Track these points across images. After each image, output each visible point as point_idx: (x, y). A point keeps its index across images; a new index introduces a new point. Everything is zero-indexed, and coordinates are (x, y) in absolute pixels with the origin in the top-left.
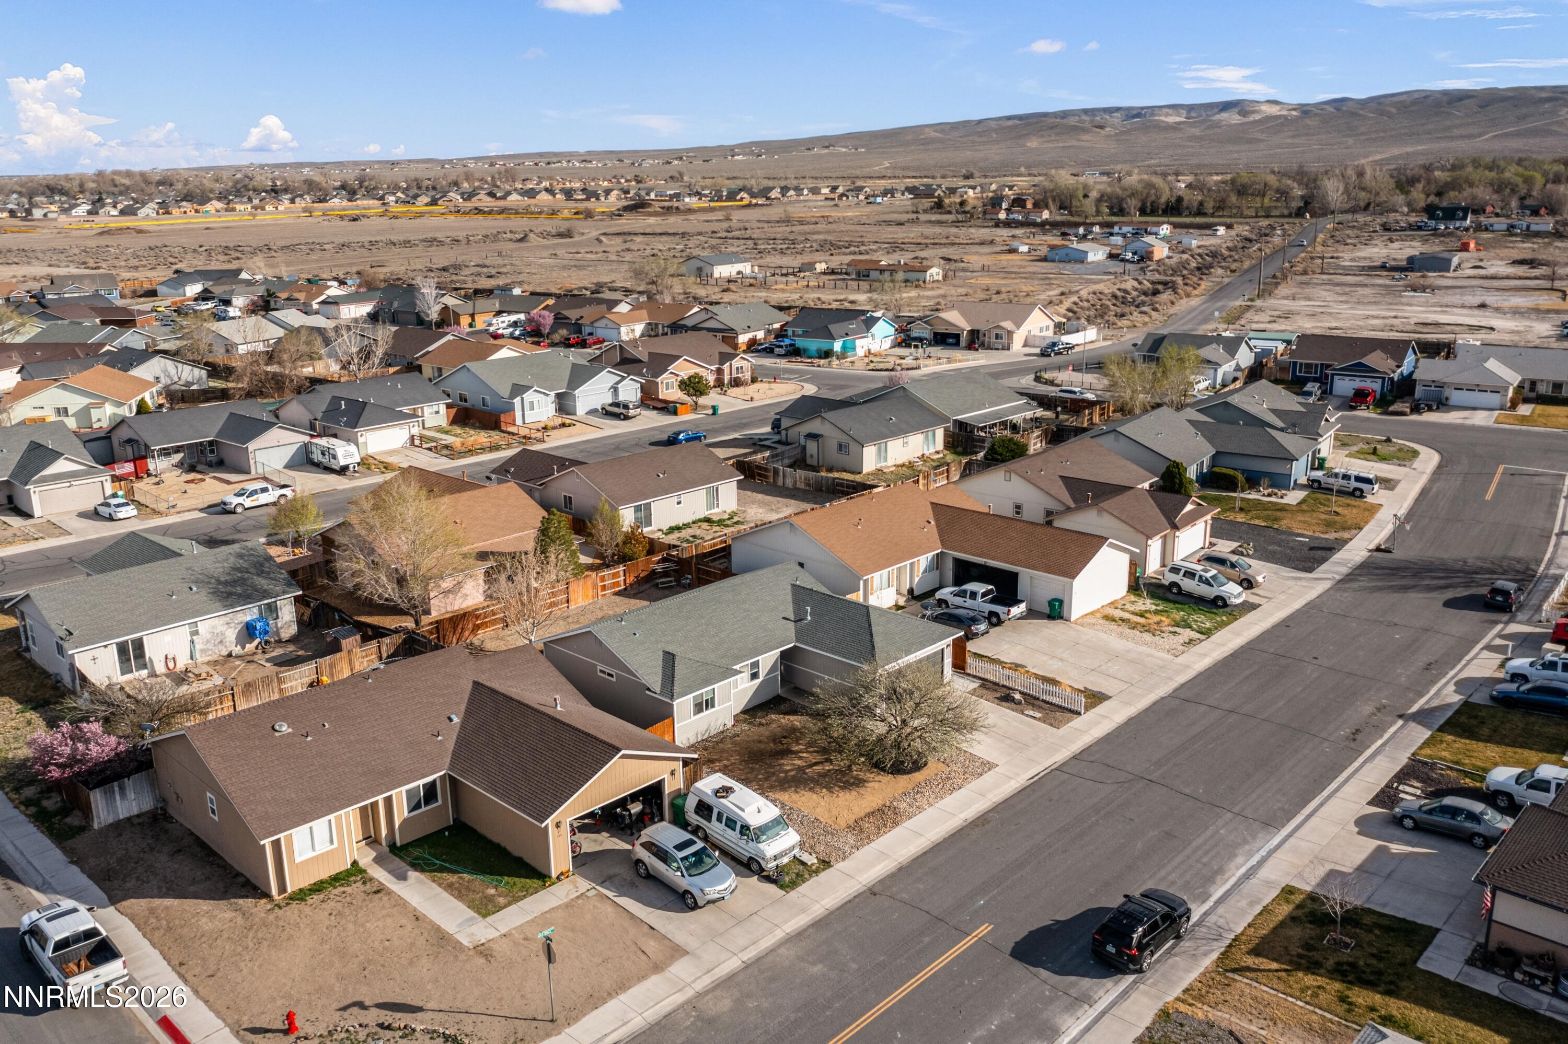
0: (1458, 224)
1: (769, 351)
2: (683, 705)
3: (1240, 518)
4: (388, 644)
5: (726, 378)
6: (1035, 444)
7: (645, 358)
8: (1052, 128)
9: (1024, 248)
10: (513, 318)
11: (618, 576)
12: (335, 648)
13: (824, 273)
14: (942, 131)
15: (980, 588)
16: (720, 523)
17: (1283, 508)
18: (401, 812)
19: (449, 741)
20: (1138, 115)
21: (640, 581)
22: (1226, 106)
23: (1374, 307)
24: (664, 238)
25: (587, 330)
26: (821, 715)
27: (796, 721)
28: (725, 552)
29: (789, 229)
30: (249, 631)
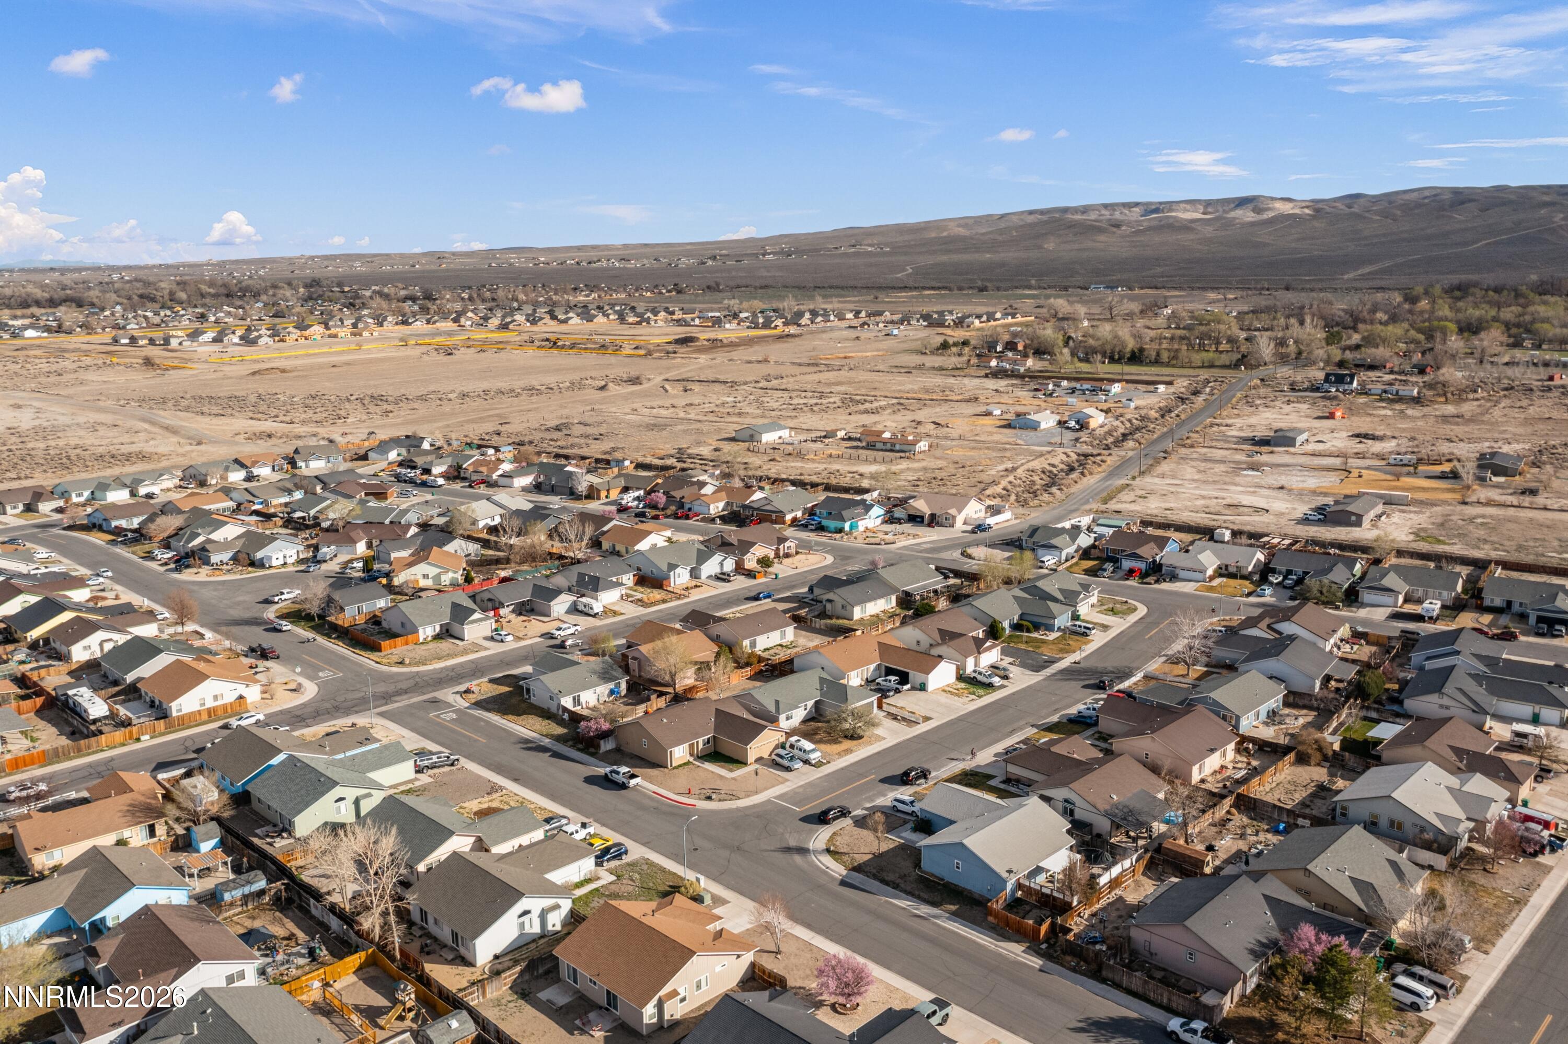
0: (1346, 387)
1: (805, 527)
2: (782, 717)
3: (1023, 646)
4: (668, 697)
5: (781, 553)
6: (942, 604)
7: (736, 543)
8: (1070, 227)
9: (997, 412)
10: (636, 494)
11: (748, 671)
12: (648, 699)
13: (843, 439)
14: (965, 226)
15: (893, 678)
16: (786, 647)
17: (1044, 642)
18: (701, 746)
19: (712, 726)
20: (1156, 211)
21: (756, 674)
22: (1242, 202)
23: (1211, 487)
24: (717, 387)
25: (687, 506)
26: (828, 722)
27: (820, 724)
28: (790, 661)
29: (816, 377)
30: (612, 692)
